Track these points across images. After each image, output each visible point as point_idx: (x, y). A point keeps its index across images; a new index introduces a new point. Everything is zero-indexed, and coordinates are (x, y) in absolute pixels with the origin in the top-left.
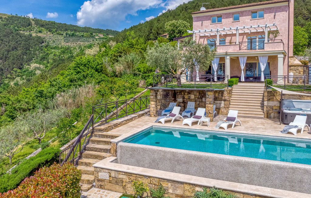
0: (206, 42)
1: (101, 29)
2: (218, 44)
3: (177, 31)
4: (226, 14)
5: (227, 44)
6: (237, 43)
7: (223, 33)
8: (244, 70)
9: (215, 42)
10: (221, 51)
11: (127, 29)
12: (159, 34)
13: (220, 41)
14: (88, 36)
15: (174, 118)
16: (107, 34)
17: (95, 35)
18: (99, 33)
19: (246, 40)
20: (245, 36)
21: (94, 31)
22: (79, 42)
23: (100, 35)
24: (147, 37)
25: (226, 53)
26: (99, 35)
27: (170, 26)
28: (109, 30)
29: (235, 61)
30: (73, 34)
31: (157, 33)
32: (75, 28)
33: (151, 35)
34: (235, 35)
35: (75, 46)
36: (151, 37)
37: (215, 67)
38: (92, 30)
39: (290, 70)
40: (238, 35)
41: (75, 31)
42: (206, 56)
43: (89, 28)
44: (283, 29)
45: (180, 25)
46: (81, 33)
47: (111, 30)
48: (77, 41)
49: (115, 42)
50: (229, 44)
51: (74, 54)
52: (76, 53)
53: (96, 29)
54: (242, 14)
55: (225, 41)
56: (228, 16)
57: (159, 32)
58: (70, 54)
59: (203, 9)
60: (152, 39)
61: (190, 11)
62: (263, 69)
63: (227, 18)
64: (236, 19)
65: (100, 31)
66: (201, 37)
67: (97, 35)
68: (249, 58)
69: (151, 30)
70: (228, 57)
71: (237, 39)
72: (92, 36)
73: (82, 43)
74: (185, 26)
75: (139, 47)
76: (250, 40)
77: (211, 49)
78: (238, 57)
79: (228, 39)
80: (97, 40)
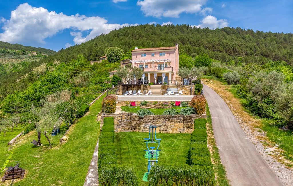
0: (138, 66)
1: (33, 47)
2: (144, 67)
3: (114, 55)
4: (148, 53)
5: (149, 68)
6: (153, 67)
7: (147, 62)
8: (156, 79)
9: (143, 66)
10: (146, 70)
11: (64, 49)
12: (98, 56)
13: (145, 65)
14: (21, 54)
15: (130, 94)
16: (41, 53)
17: (27, 53)
18: (31, 51)
19: (157, 66)
20: (157, 64)
21: (26, 48)
22: (11, 59)
23: (34, 53)
24: (88, 58)
25: (148, 71)
26: (32, 53)
27: (109, 51)
28: (42, 48)
29: (152, 75)
30: (4, 51)
31: (96, 55)
32: (5, 45)
33: (91, 56)
34: (152, 63)
35: (7, 63)
36: (91, 58)
37: (143, 78)
38: (24, 47)
39: (176, 80)
40: (153, 63)
41: (6, 47)
42: (140, 73)
43: (21, 45)
44: (173, 61)
45: (116, 50)
46: (12, 50)
47: (44, 48)
48: (9, 58)
49: (59, 61)
50: (149, 67)
51: (7, 71)
52: (9, 69)
53: (28, 47)
54: (155, 53)
55: (148, 65)
56: (149, 54)
57: (98, 55)
58: (3, 70)
59: (136, 48)
60: (92, 60)
61: (121, 37)
62: (164, 79)
63: (148, 55)
64: (153, 55)
65: (33, 49)
66: (136, 64)
67: (30, 53)
68: (158, 74)
69: (91, 52)
70: (149, 74)
71: (153, 65)
72: (24, 53)
73: (14, 60)
74: (120, 51)
75: (88, 66)
76: (160, 66)
77: (142, 69)
78: (153, 74)
79: (149, 65)
80: (30, 58)
